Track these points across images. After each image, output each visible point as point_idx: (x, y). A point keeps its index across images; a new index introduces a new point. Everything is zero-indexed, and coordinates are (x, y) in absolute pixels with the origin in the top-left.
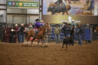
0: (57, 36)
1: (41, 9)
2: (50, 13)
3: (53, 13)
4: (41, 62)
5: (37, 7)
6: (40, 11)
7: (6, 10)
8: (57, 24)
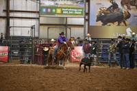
0: (112, 55)
1: (87, 17)
2: (100, 23)
3: (105, 23)
5: (82, 14)
6: (86, 20)
7: (38, 19)
8: (112, 39)
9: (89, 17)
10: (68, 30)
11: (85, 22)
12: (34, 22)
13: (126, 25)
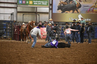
1: (51, 7)
2: (60, 11)
4: (50, 60)
5: (47, 5)
6: (50, 9)
7: (16, 8)
8: (67, 23)
9: (52, 7)
10: (38, 16)
11: (49, 11)
12: (13, 11)
13: (78, 13)
